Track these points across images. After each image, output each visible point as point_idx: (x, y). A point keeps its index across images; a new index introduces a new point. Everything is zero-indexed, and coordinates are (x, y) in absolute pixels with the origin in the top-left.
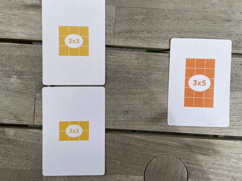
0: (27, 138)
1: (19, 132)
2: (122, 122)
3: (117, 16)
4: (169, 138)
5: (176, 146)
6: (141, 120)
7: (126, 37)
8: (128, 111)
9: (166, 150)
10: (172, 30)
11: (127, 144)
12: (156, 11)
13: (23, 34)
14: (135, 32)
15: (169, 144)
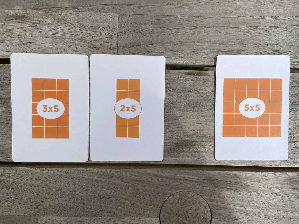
0: (17, 177)
1: (7, 170)
3: (120, 26)
4: (188, 171)
5: (197, 180)
7: (133, 52)
9: (184, 186)
10: (187, 42)
11: (137, 181)
12: (168, 19)
13: (6, 52)
14: (143, 45)
15: (187, 179)
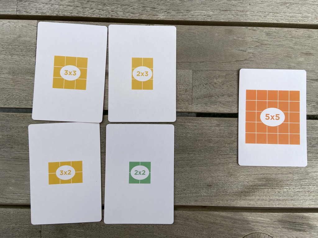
2: (205, 197)
3: (194, 81)
4: (259, 213)
5: (268, 222)
6: (226, 194)
7: (205, 103)
8: (211, 185)
9: (256, 228)
11: (211, 223)
14: (215, 97)
15: (259, 221)
